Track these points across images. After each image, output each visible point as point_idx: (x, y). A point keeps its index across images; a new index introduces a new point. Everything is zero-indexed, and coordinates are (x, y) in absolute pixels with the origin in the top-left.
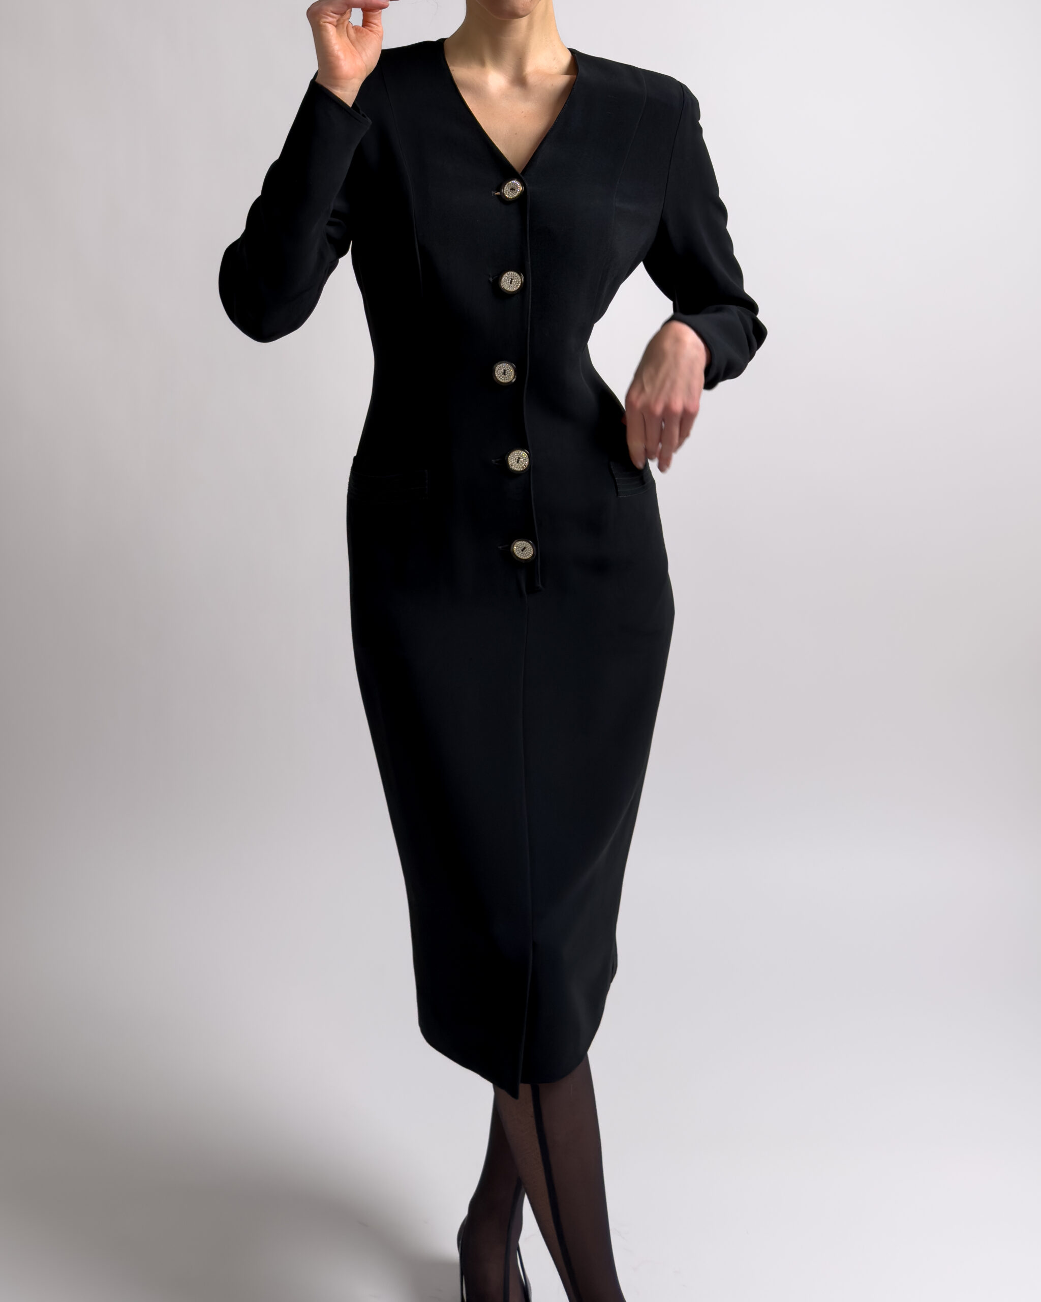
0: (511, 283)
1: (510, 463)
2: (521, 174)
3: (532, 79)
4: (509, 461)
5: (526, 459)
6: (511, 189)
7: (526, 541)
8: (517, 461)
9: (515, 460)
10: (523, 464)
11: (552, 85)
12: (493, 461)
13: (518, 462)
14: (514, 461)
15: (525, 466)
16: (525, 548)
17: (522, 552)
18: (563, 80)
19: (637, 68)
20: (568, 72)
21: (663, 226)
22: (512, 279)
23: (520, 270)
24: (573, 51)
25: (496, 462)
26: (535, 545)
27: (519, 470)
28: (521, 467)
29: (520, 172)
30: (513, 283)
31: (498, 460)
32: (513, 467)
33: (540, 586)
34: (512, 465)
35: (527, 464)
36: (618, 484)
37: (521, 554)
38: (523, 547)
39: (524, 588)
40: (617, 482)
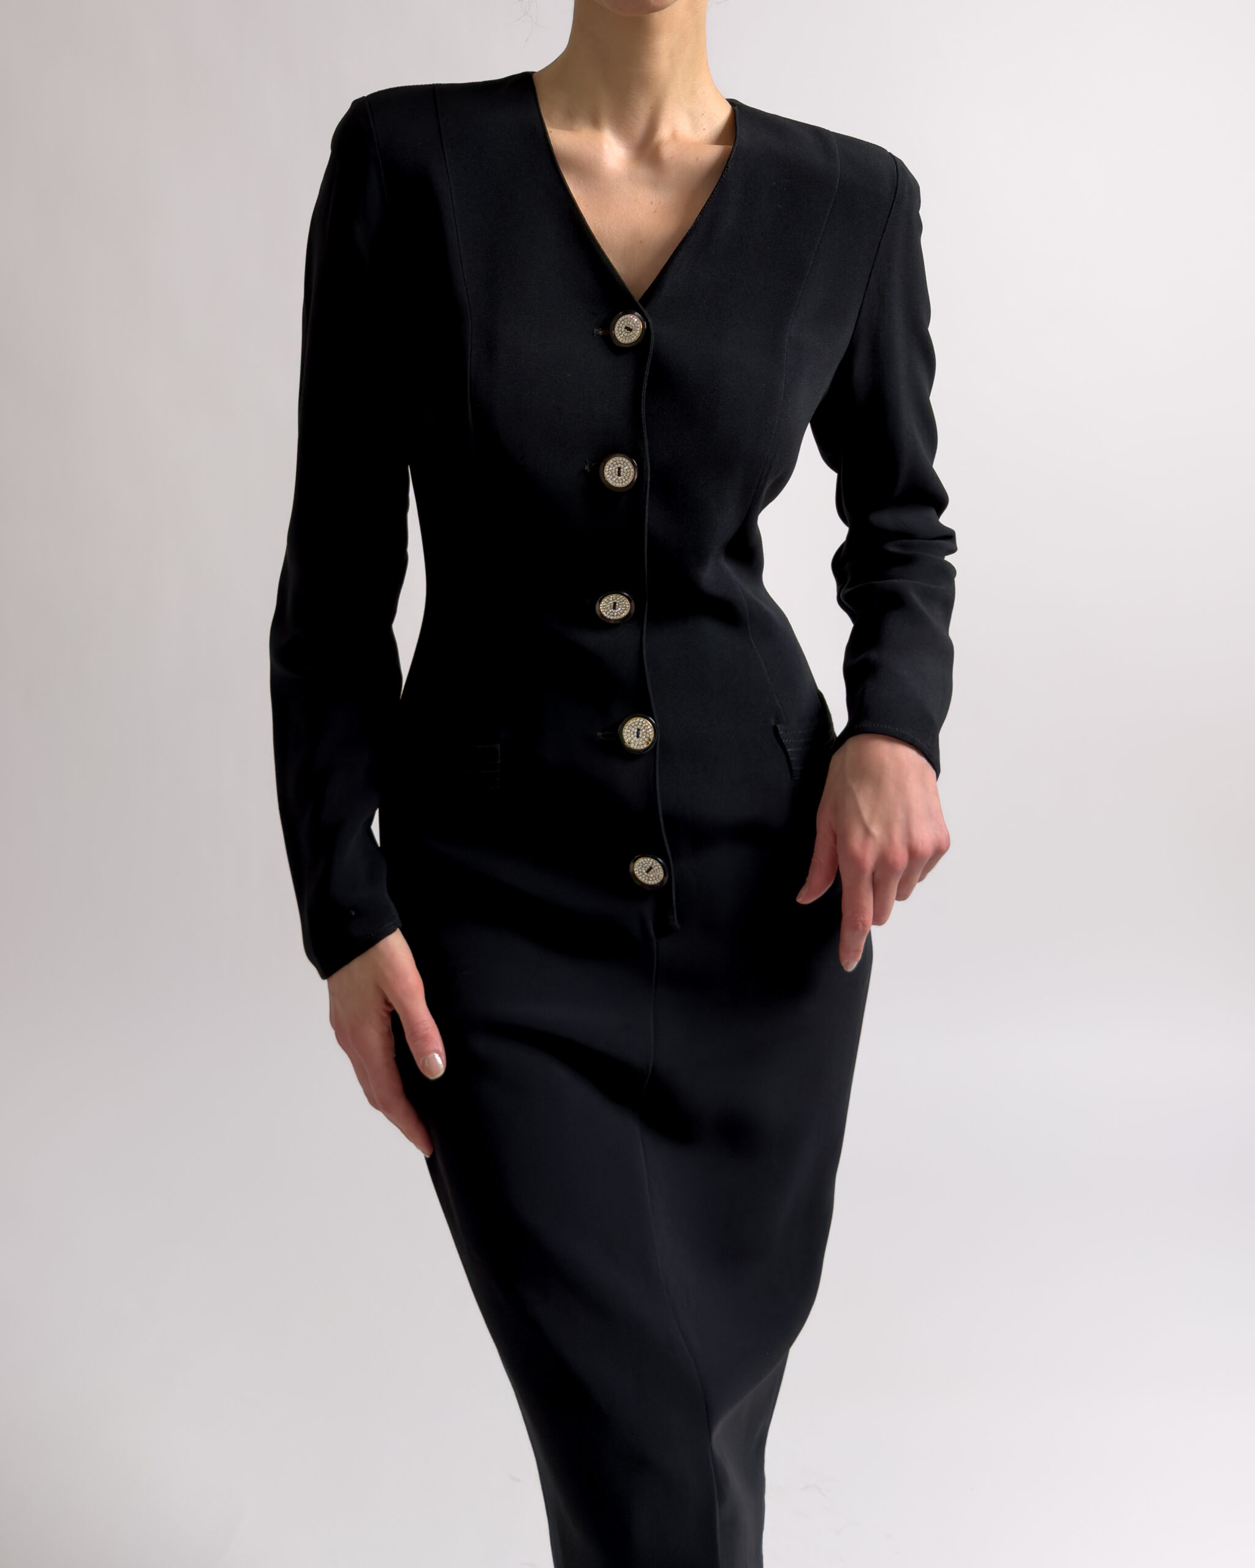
1: (627, 741)
2: (640, 301)
3: (668, 151)
4: (625, 737)
5: (649, 731)
6: (626, 328)
7: (652, 858)
8: (636, 734)
9: (634, 733)
10: (646, 737)
11: (697, 159)
12: (599, 734)
13: (638, 736)
14: (632, 736)
15: (650, 740)
16: (651, 868)
17: (645, 874)
18: (713, 153)
19: (829, 131)
20: (719, 140)
22: (620, 469)
23: (633, 454)
24: (733, 102)
25: (602, 736)
26: (666, 864)
27: (642, 748)
28: (644, 742)
30: (621, 474)
31: (606, 734)
32: (632, 746)
33: (676, 924)
34: (630, 743)
35: (652, 737)
36: (791, 759)
37: (646, 876)
38: (648, 867)
39: (650, 925)
40: (790, 754)
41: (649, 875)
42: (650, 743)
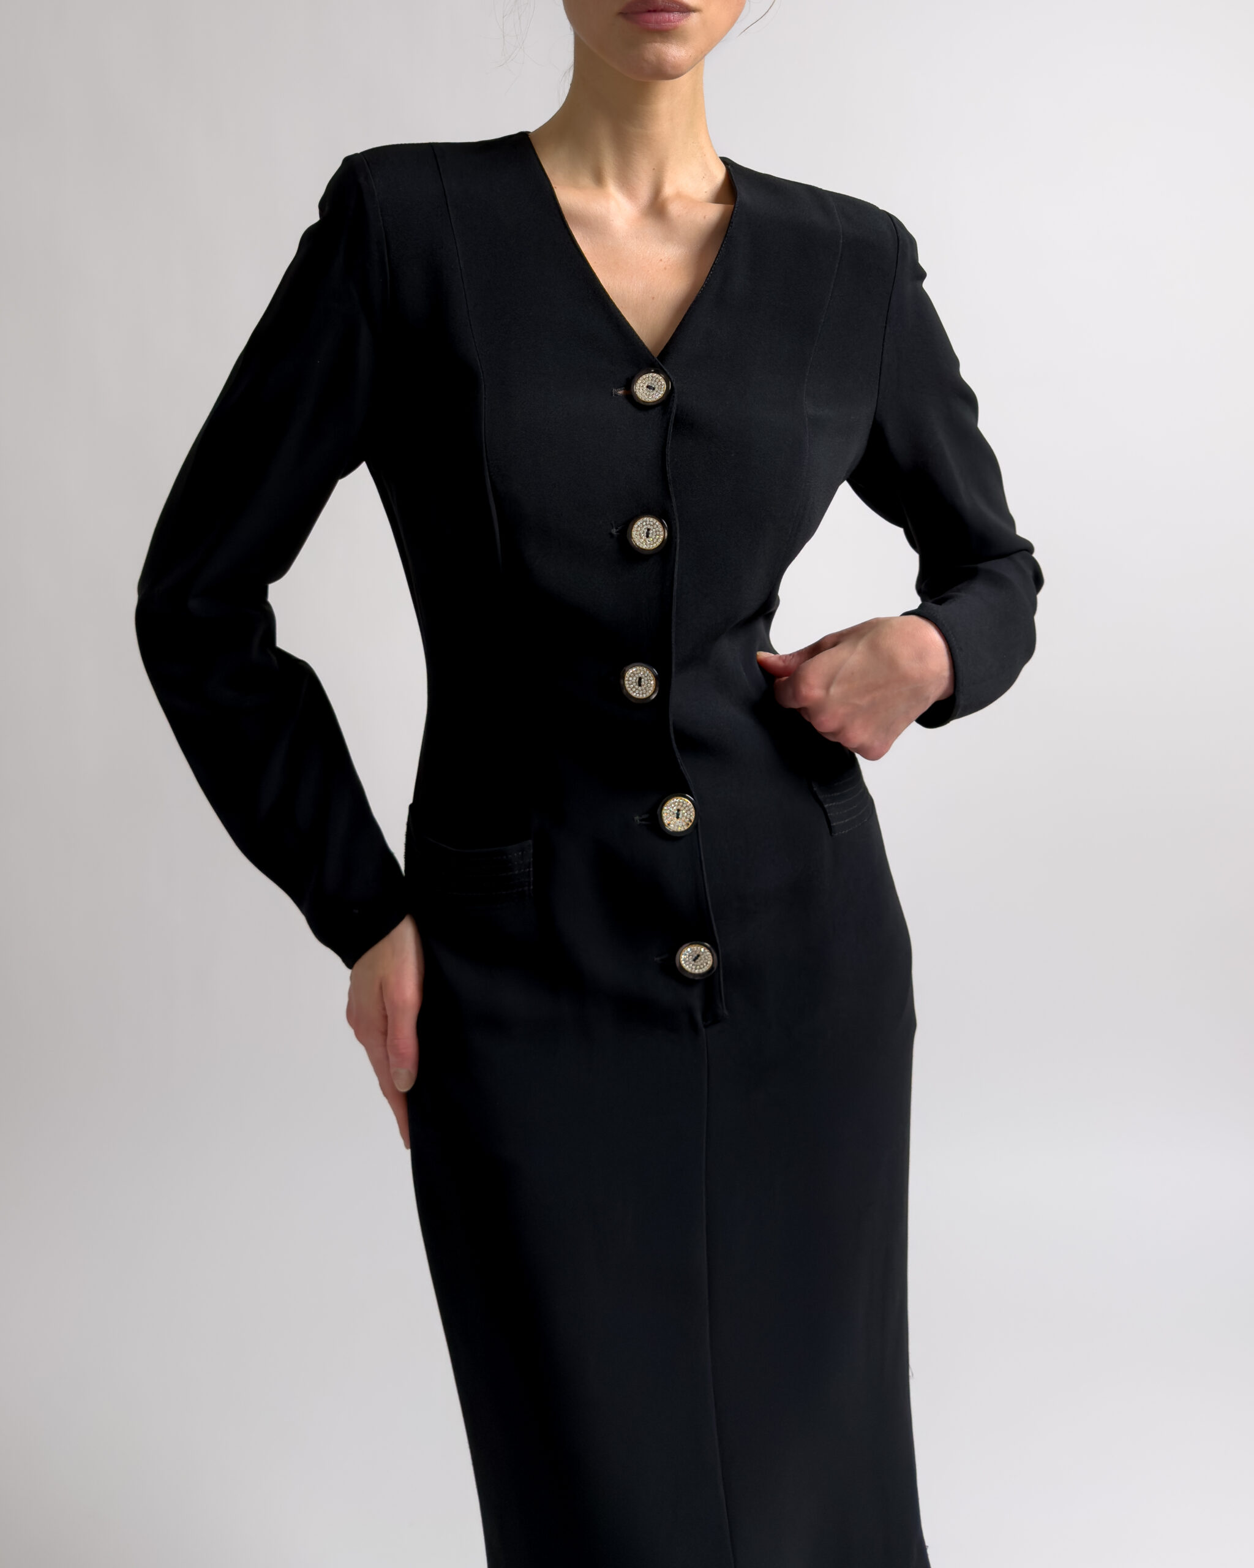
0: (647, 536)
1: (665, 820)
4: (664, 817)
5: (689, 810)
6: (648, 387)
7: (699, 945)
8: (675, 815)
10: (686, 818)
12: (637, 818)
13: (678, 817)
14: (672, 816)
15: (690, 821)
16: (698, 956)
17: (693, 962)
19: (821, 189)
21: (877, 433)
22: (649, 530)
23: (662, 515)
24: (726, 162)
25: (641, 820)
26: (714, 948)
27: (682, 829)
28: (684, 824)
29: (656, 354)
30: (650, 536)
31: (644, 817)
32: (671, 827)
33: (726, 1012)
34: (669, 824)
35: (692, 818)
36: (829, 815)
37: (693, 965)
38: (696, 955)
39: (699, 1017)
40: (828, 811)
41: (696, 964)
42: (690, 824)
